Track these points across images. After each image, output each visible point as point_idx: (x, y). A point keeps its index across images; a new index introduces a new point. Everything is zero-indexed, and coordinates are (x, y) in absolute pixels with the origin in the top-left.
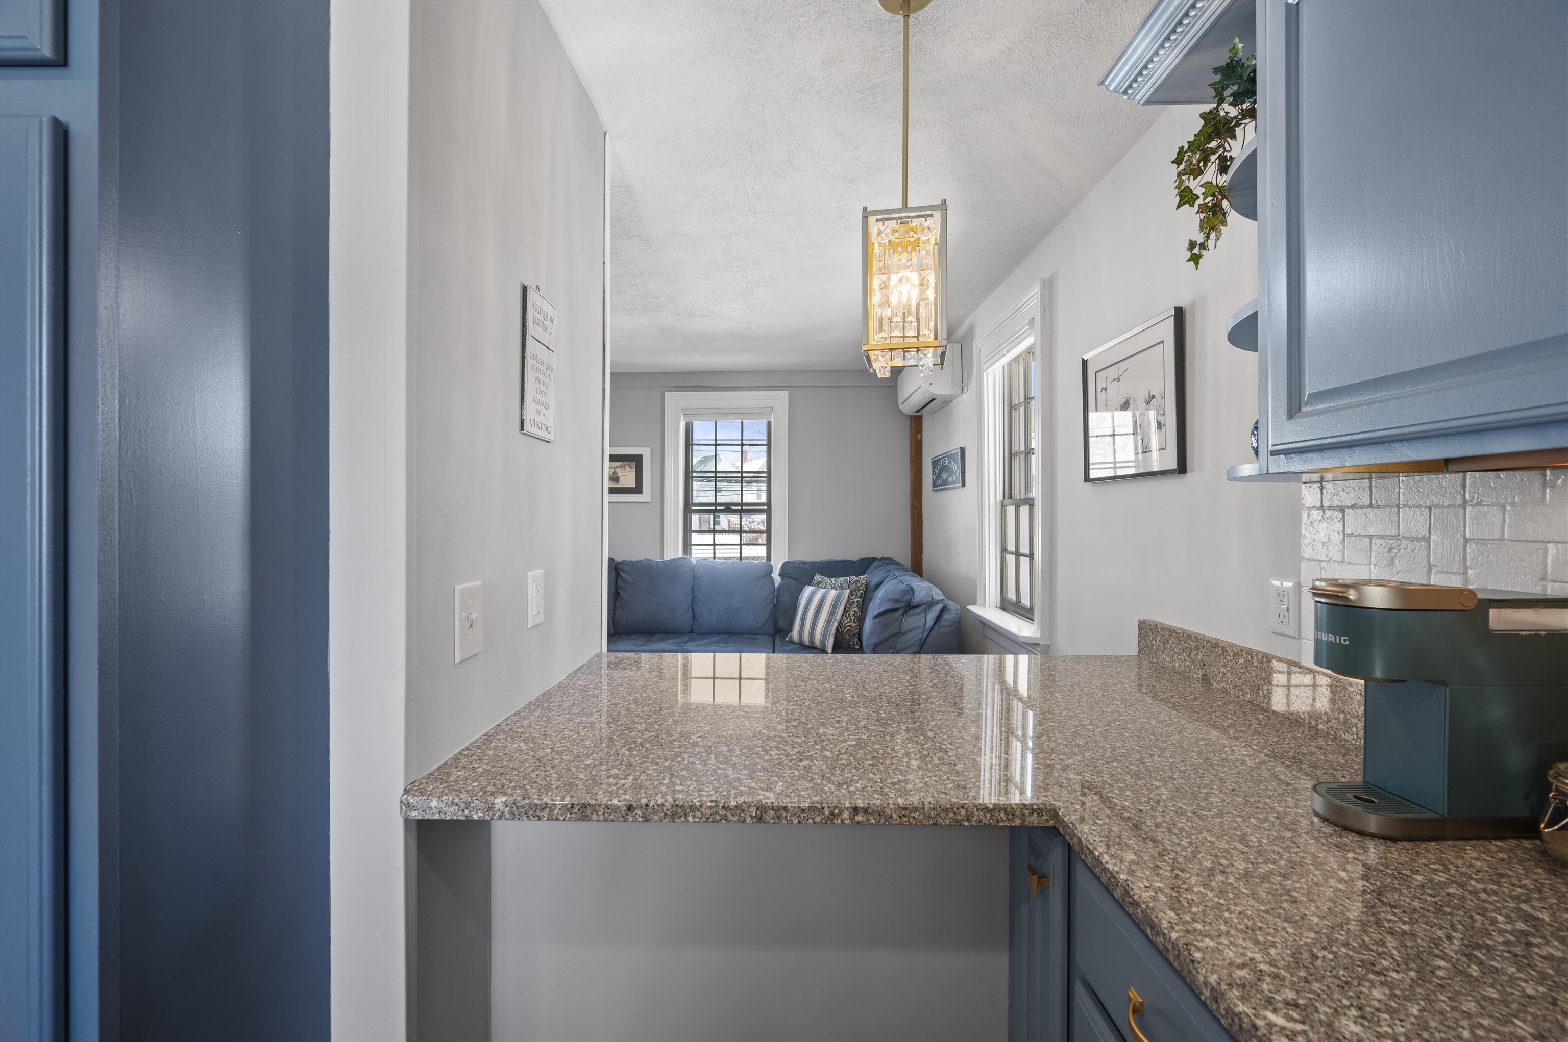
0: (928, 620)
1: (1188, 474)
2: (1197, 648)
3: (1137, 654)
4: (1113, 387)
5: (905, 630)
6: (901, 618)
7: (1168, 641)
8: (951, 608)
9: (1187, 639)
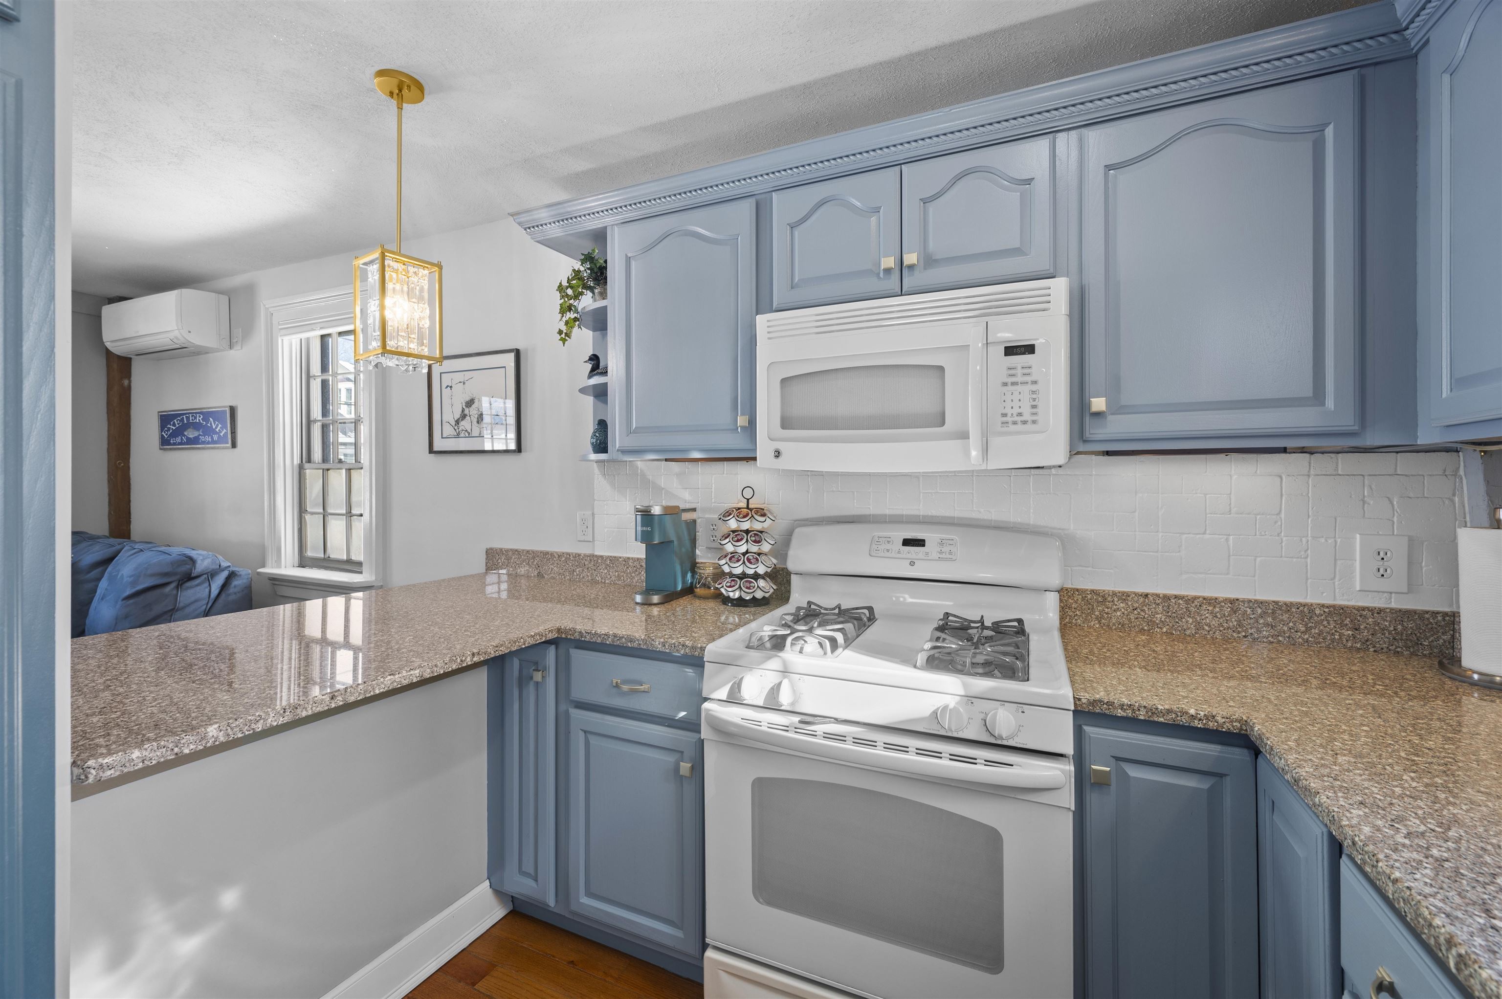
0: (213, 589)
1: (522, 453)
2: (534, 558)
3: (485, 571)
4: (458, 388)
5: (182, 605)
6: (175, 592)
7: (512, 558)
8: (241, 573)
9: (526, 554)
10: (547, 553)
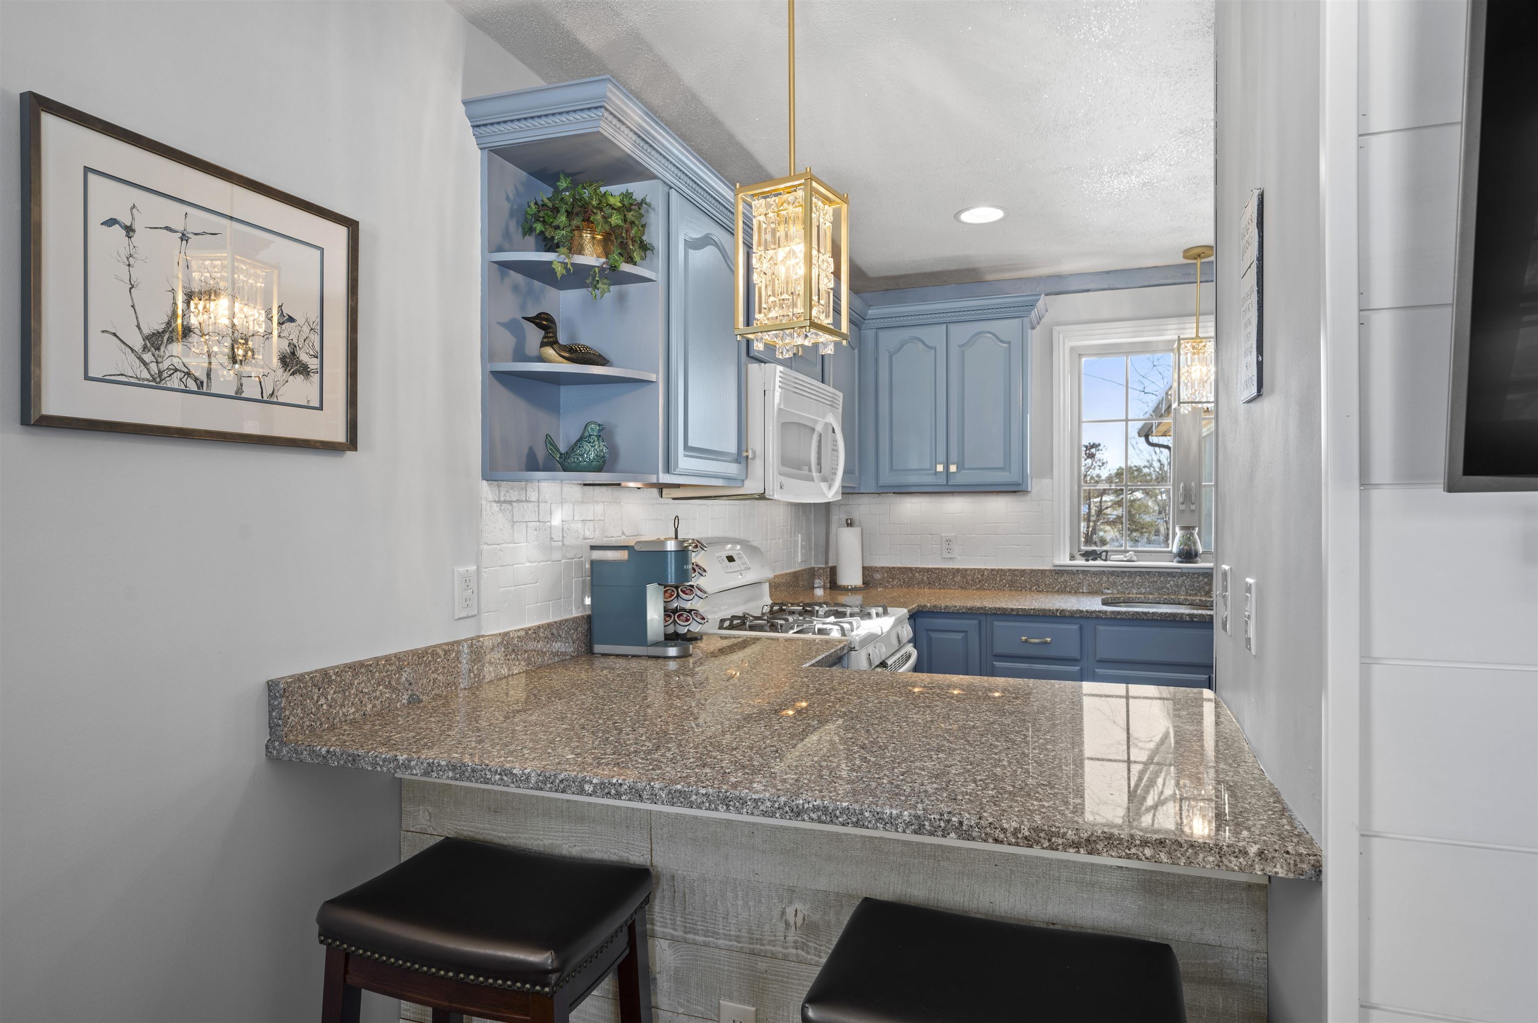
7: (352, 685)
9: (384, 666)
10: (425, 651)
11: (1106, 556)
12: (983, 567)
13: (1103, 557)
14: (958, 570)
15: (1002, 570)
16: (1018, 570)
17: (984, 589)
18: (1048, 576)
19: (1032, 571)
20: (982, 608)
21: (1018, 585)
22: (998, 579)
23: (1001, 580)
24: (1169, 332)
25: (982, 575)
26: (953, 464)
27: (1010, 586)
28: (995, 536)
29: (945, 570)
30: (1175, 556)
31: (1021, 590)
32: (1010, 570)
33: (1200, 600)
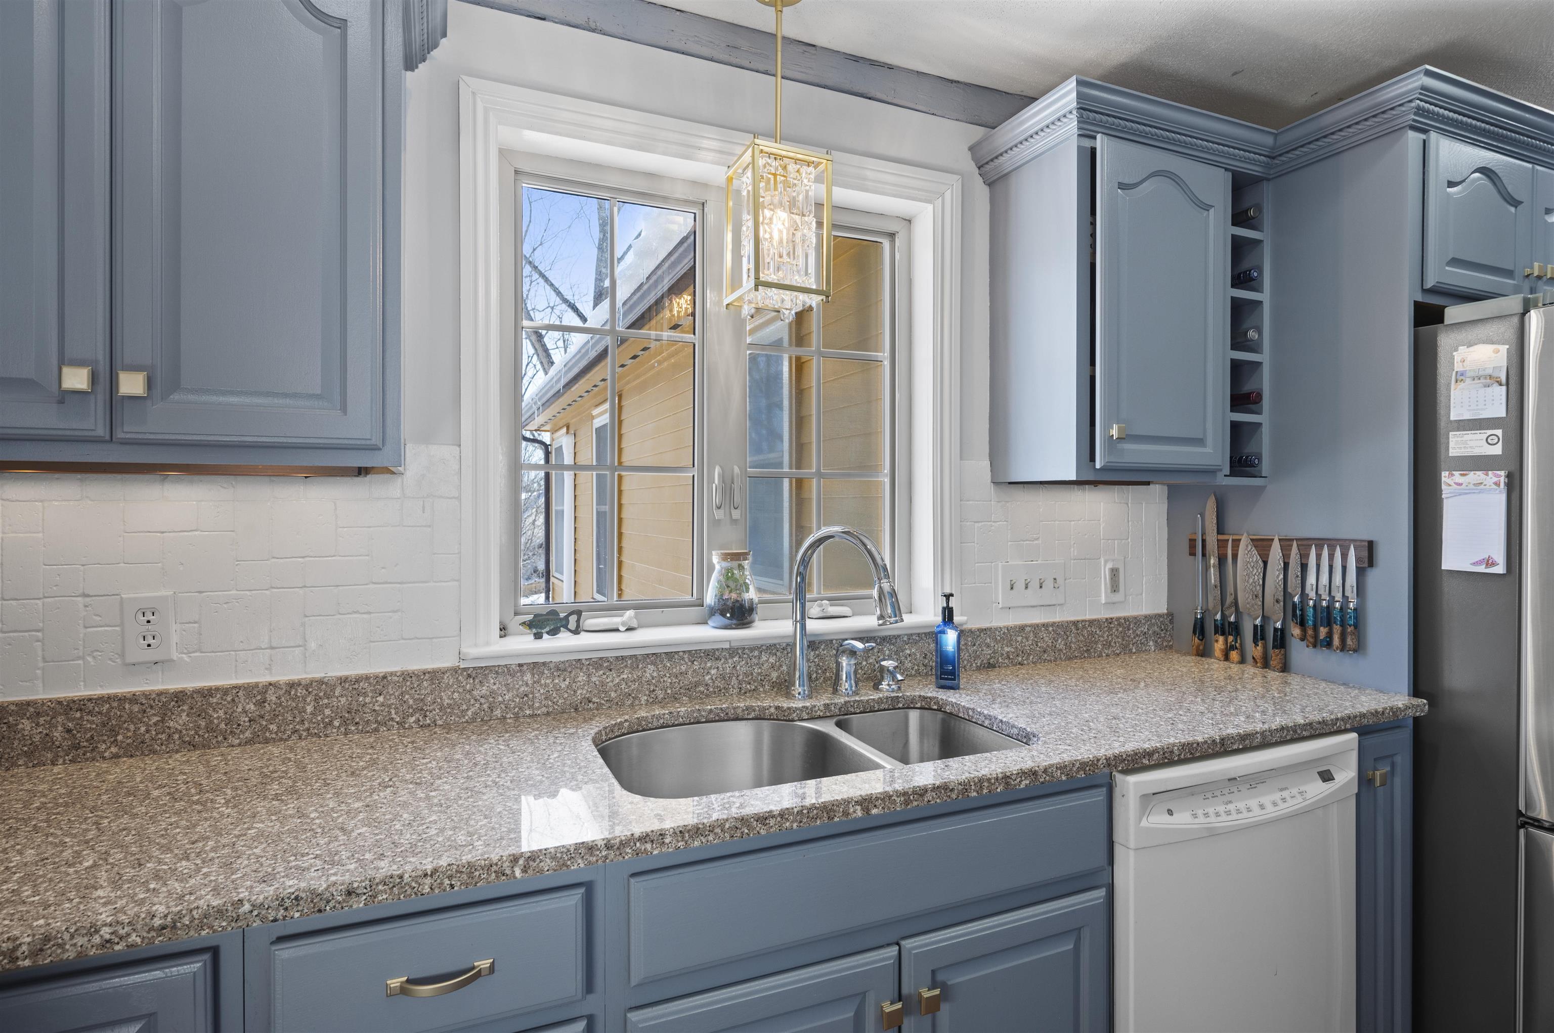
11: (578, 621)
12: (264, 678)
13: (572, 625)
14: (179, 697)
15: (321, 682)
16: (367, 678)
17: (267, 741)
18: (448, 686)
19: (407, 676)
20: (220, 912)
21: (368, 717)
22: (309, 709)
23: (318, 709)
24: (703, 154)
25: (261, 703)
26: (134, 368)
27: (345, 722)
28: (301, 591)
29: (133, 699)
30: (712, 612)
31: (376, 730)
32: (343, 680)
33: (777, 708)
